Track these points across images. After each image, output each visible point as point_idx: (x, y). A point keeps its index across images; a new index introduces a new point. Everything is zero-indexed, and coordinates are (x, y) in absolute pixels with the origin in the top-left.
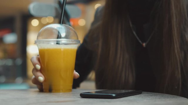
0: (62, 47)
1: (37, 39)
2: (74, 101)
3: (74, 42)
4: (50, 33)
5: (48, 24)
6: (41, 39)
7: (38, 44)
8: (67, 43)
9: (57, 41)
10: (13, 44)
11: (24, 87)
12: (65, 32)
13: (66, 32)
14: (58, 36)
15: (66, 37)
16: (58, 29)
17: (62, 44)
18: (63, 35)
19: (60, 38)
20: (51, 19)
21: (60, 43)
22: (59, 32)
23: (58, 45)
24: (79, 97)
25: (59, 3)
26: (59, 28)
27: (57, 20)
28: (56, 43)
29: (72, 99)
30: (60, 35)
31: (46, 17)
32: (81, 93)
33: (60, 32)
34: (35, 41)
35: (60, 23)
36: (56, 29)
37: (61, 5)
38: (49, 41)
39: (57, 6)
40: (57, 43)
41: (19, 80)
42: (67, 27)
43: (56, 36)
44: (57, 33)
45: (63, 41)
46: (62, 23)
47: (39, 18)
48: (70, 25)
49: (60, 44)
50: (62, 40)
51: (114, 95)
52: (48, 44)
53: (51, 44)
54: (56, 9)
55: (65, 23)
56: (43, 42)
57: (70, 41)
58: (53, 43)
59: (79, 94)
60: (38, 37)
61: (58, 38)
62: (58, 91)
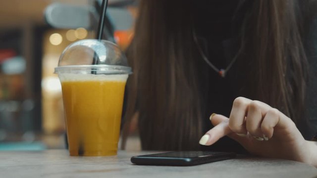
0: (100, 79)
1: (59, 65)
2: (121, 170)
3: (121, 71)
4: (81, 55)
5: (78, 40)
6: (65, 65)
7: (59, 73)
8: (109, 72)
9: (92, 69)
10: (18, 76)
11: (36, 148)
12: (105, 53)
13: (107, 52)
14: (94, 60)
15: (107, 62)
16: (94, 49)
17: (100, 74)
18: (103, 58)
19: (97, 64)
20: (84, 33)
21: (98, 72)
22: (95, 54)
23: (93, 75)
24: (129, 164)
25: (97, 5)
26: (96, 47)
27: (93, 33)
28: (90, 72)
29: (118, 167)
30: (98, 58)
31: (75, 29)
32: (132, 156)
33: (97, 53)
34: (55, 69)
35: (97, 38)
36: (90, 49)
37: (100, 8)
38: (79, 69)
39: (92, 9)
40: (92, 73)
41: (29, 136)
42: (106, 45)
43: (91, 60)
44: (93, 55)
45: (103, 68)
46: (101, 39)
47: (61, 31)
48: (114, 42)
49: (98, 74)
50: (100, 67)
51: (188, 160)
52: (77, 73)
53: (82, 74)
54: (91, 15)
55: (106, 39)
56: (69, 70)
57: (114, 69)
58: (85, 73)
59: (130, 159)
60: (59, 61)
61: (93, 63)
62: (93, 153)
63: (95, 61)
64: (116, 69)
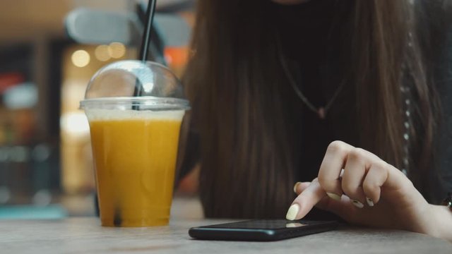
0: (144, 117)
1: (86, 97)
2: (174, 247)
3: (175, 105)
4: (116, 82)
5: (113, 60)
6: (94, 97)
7: (87, 108)
8: (156, 107)
9: (134, 103)
10: (27, 111)
11: (53, 214)
12: (152, 81)
13: (154, 79)
14: (136, 89)
15: (155, 93)
16: (136, 74)
17: (145, 110)
18: (148, 86)
19: (140, 95)
20: (120, 49)
21: (141, 106)
22: (138, 81)
23: (135, 111)
24: (186, 238)
25: (139, 9)
26: (139, 71)
27: (134, 52)
28: (130, 107)
29: (170, 242)
30: (142, 87)
31: (108, 44)
32: (190, 227)
33: (141, 79)
34: (81, 103)
35: (140, 58)
36: (131, 74)
37: (144, 15)
38: (115, 103)
39: (133, 17)
40: (134, 108)
41: (43, 197)
42: (152, 67)
43: (131, 91)
44: (134, 82)
45: (149, 101)
46: (146, 59)
47: (89, 47)
48: (164, 64)
49: (142, 110)
50: (145, 100)
51: (271, 233)
52: (113, 108)
53: (119, 110)
54: (131, 25)
55: (153, 60)
56: (101, 105)
57: (164, 103)
58: (123, 108)
59: (187, 231)
60: (87, 92)
61: (135, 95)
62: (135, 223)
63: (138, 92)
64: (168, 102)
